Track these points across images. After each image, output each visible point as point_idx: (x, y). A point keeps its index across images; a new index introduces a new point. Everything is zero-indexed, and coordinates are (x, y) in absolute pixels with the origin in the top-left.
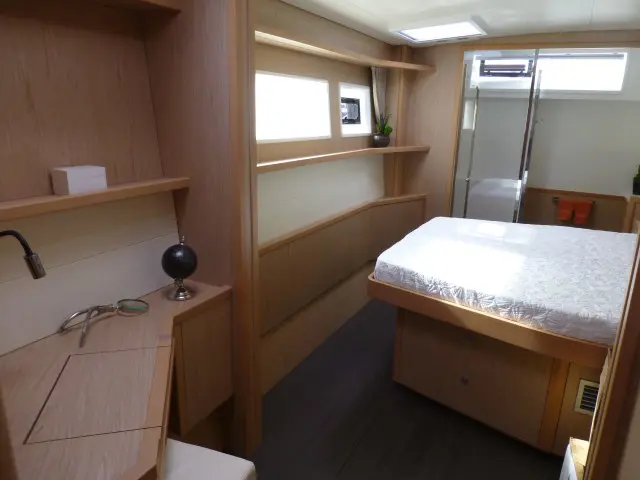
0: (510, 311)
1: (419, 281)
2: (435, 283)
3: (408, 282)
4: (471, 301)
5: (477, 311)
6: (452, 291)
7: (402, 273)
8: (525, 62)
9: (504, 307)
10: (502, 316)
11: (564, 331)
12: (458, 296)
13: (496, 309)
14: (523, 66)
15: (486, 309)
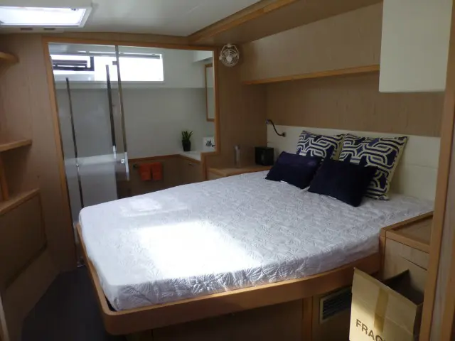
0: (277, 275)
1: (181, 288)
2: (200, 282)
3: (165, 294)
4: (241, 282)
5: (248, 289)
6: (219, 281)
7: (156, 289)
8: (87, 58)
9: (272, 273)
10: (271, 283)
11: (318, 270)
12: (227, 284)
13: (265, 278)
14: (86, 62)
15: (257, 282)
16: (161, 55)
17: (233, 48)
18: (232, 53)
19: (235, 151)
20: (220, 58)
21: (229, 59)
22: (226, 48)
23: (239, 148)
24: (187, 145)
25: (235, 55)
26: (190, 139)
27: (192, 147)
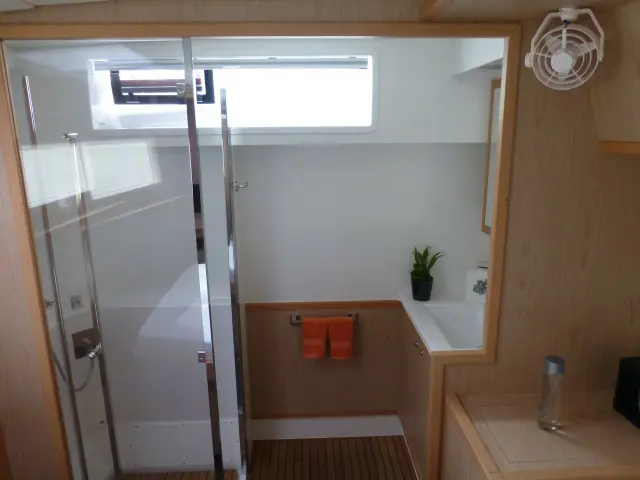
16: (370, 59)
17: (582, 20)
18: (575, 39)
19: (546, 376)
20: (528, 62)
21: (563, 63)
22: (557, 22)
23: (561, 370)
24: (422, 284)
25: (586, 49)
26: (432, 272)
27: (433, 292)
